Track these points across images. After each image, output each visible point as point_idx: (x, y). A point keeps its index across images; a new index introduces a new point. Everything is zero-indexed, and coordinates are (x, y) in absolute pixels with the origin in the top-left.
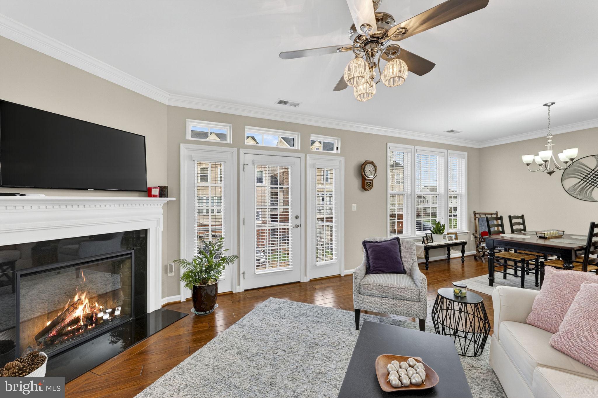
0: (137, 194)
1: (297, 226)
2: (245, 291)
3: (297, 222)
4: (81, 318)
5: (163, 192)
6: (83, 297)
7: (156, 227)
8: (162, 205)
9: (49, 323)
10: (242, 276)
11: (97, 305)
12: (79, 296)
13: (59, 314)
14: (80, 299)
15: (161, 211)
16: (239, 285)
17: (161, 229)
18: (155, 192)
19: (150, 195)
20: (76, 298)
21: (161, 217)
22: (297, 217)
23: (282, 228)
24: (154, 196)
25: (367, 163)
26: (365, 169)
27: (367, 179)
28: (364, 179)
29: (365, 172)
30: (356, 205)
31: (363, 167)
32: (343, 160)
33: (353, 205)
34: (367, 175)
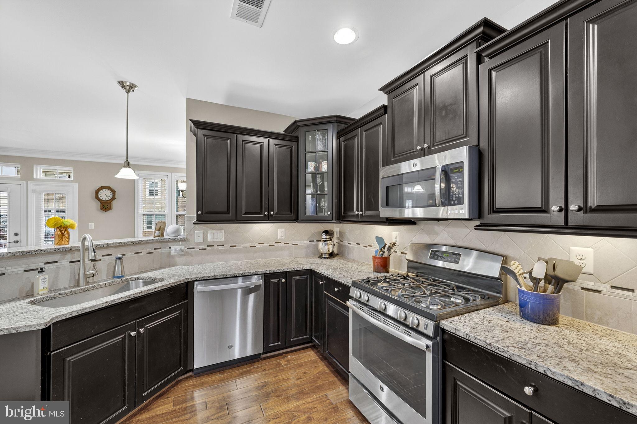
1: (16, 242)
3: (17, 238)
22: (16, 234)
25: (102, 188)
26: (99, 193)
27: (102, 202)
28: (101, 202)
29: (99, 196)
30: (93, 224)
31: (97, 192)
32: (76, 185)
33: (90, 224)
34: (101, 198)
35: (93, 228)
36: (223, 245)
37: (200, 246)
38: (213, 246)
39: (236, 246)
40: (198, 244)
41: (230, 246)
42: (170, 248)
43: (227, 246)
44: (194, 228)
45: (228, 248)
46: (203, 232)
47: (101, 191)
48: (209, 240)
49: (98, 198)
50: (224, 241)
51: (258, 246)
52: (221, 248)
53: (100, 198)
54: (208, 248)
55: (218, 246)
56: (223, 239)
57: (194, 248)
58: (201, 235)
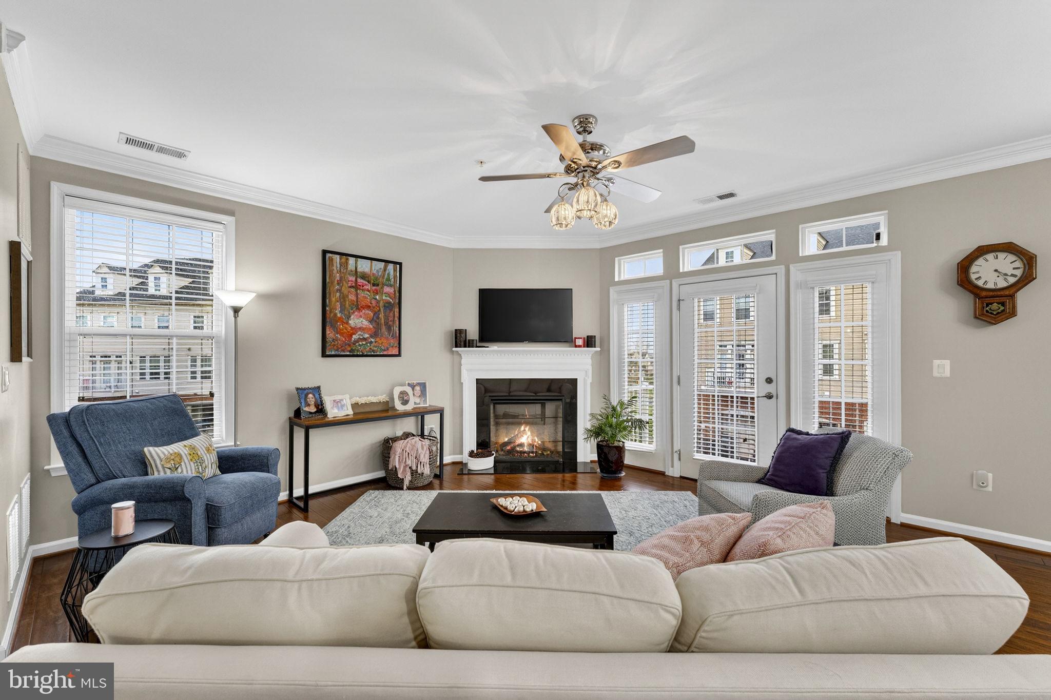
0: (567, 344)
1: (769, 397)
2: (682, 477)
3: (771, 388)
4: (526, 445)
5: (589, 342)
6: (527, 429)
7: (585, 378)
8: (590, 355)
9: (506, 440)
10: (676, 456)
11: (537, 440)
12: (525, 428)
13: (512, 436)
14: (525, 430)
15: (589, 361)
16: (673, 466)
17: (589, 380)
18: (579, 342)
19: (576, 346)
20: (522, 428)
21: (590, 368)
22: (769, 381)
23: (741, 397)
24: (580, 346)
25: (982, 251)
26: (974, 269)
27: (984, 294)
28: (976, 295)
29: (973, 277)
30: (947, 363)
31: (964, 266)
32: (896, 257)
33: (936, 362)
34: (980, 283)
35: (947, 373)
47: (980, 261)
49: (970, 282)
53: (976, 282)
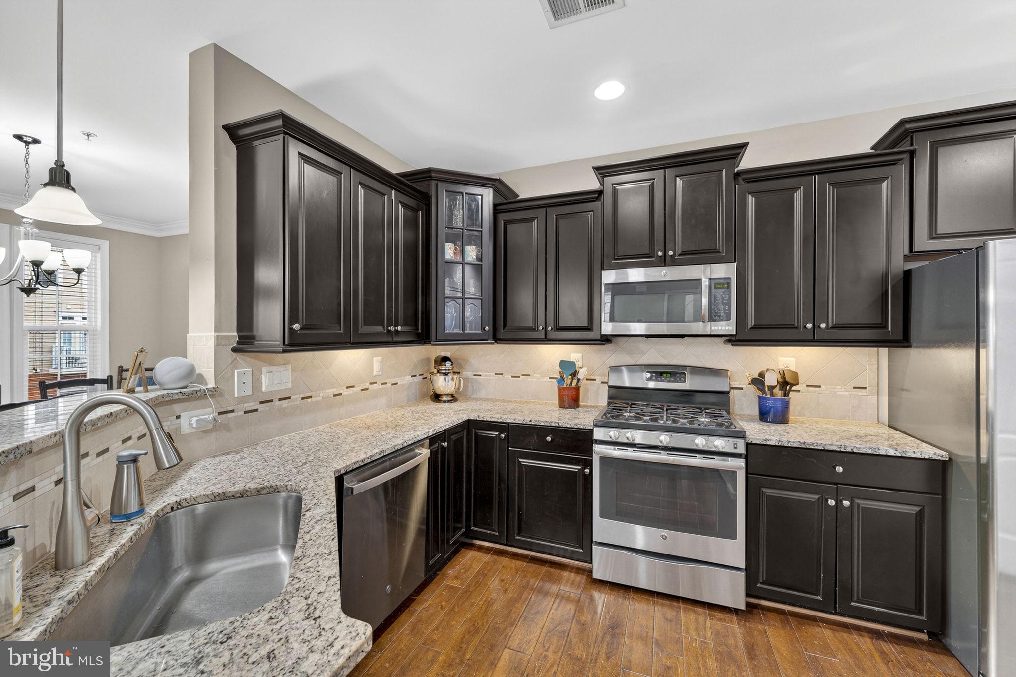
36: (289, 398)
37: (245, 405)
38: (272, 401)
39: (311, 397)
40: (242, 400)
41: (303, 398)
42: (178, 417)
43: (296, 398)
44: (232, 362)
45: (299, 401)
46: (252, 370)
48: (264, 389)
50: (290, 389)
51: (346, 392)
52: (285, 403)
54: (262, 407)
55: (280, 400)
56: (289, 386)
57: (232, 411)
58: (248, 379)
